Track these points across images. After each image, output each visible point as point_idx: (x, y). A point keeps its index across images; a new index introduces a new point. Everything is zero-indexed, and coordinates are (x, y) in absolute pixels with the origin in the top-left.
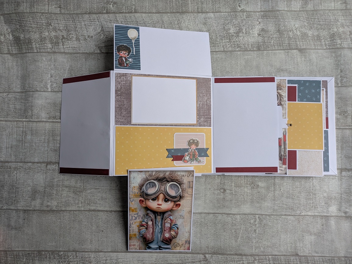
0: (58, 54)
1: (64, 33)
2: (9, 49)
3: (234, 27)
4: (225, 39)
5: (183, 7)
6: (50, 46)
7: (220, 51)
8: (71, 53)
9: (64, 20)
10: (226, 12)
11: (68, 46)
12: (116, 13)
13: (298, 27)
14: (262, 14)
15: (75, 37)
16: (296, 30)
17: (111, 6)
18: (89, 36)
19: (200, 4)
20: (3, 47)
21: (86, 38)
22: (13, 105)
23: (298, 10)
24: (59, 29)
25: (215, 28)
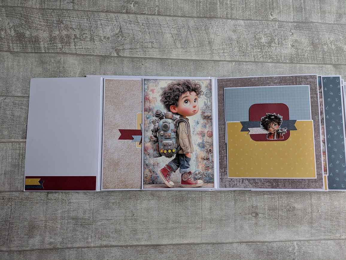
0: (68, 55)
1: (77, 33)
2: (9, 46)
3: (265, 37)
4: (256, 48)
5: (211, 11)
6: (60, 45)
7: (250, 62)
8: (83, 55)
9: (77, 17)
10: (257, 20)
11: (81, 47)
12: (137, 14)
13: (333, 41)
14: (295, 25)
15: (89, 37)
16: (331, 43)
17: (132, 6)
18: (105, 37)
19: (229, 9)
20: (3, 43)
21: (101, 39)
22: (11, 111)
23: (333, 23)
24: (71, 27)
25: (246, 36)
